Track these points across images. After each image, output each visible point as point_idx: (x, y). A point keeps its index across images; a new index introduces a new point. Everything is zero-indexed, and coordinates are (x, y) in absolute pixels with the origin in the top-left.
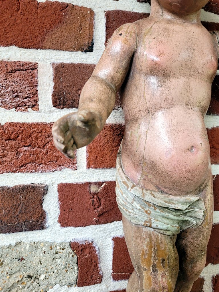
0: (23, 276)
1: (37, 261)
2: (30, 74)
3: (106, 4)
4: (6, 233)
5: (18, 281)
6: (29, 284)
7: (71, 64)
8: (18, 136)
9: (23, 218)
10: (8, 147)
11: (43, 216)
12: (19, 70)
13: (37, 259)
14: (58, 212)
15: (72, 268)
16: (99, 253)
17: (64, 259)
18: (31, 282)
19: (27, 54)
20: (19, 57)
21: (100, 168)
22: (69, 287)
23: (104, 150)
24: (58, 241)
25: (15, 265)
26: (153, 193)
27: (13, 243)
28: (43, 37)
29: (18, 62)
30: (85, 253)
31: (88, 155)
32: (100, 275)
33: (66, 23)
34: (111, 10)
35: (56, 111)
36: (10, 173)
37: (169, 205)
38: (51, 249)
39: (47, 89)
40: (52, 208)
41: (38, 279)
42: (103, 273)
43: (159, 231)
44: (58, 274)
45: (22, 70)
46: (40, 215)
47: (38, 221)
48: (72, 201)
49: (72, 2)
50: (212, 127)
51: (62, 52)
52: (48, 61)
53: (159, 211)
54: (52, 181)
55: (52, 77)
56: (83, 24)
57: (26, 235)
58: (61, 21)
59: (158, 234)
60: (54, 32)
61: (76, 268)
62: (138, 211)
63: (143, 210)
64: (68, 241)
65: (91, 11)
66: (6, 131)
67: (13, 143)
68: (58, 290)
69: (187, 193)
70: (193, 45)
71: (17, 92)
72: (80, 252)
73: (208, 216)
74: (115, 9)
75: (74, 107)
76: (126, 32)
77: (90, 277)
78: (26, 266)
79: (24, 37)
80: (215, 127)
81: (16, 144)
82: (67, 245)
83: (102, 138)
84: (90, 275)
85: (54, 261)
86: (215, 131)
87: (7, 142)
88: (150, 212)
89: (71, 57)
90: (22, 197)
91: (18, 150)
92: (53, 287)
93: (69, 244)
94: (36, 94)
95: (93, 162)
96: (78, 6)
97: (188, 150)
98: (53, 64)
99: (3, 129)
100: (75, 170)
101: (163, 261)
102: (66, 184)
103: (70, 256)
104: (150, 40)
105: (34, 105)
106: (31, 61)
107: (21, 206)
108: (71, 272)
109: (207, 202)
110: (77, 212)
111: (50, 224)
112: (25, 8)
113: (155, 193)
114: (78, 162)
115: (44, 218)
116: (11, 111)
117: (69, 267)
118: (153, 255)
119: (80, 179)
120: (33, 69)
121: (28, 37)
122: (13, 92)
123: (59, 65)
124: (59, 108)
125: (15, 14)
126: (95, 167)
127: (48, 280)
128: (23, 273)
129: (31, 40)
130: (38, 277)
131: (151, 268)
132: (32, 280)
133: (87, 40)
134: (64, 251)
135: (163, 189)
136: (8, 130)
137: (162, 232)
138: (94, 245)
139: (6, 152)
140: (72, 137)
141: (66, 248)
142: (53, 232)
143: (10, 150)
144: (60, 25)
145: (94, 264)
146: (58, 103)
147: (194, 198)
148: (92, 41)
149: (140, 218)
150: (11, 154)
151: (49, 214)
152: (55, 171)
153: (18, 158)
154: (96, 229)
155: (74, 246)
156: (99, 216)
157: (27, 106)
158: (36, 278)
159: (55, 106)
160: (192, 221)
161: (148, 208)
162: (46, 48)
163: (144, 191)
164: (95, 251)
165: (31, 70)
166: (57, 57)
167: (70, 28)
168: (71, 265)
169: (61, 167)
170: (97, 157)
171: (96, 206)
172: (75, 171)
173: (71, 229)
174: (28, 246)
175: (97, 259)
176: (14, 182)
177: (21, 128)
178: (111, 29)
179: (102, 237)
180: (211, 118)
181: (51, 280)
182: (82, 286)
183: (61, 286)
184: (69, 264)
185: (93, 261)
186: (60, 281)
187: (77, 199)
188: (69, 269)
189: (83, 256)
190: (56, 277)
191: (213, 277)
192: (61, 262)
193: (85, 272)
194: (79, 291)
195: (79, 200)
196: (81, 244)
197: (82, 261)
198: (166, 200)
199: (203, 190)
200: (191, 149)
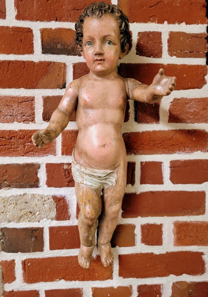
0: (27, 212)
1: (35, 204)
2: (31, 103)
3: (74, 59)
4: (18, 188)
5: (25, 214)
6: (30, 216)
7: (53, 97)
8: (25, 137)
9: (27, 181)
10: (19, 143)
11: (38, 180)
12: (25, 101)
13: (34, 203)
14: (46, 179)
15: (53, 210)
16: (68, 203)
17: (49, 205)
18: (31, 215)
19: (29, 92)
20: (25, 94)
21: (69, 155)
22: (51, 220)
23: (71, 144)
24: (46, 194)
25: (23, 205)
26: (86, 167)
27: (22, 194)
28: (37, 82)
29: (24, 97)
30: (61, 202)
31: (62, 147)
32: (69, 215)
33: (50, 73)
34: (76, 63)
35: (44, 123)
36: (21, 157)
37: (94, 173)
38: (42, 198)
39: (40, 111)
40: (43, 177)
41: (35, 214)
42: (70, 214)
43: (88, 186)
44: (46, 212)
45: (27, 101)
46: (36, 180)
47: (35, 183)
48: (54, 173)
49: (54, 60)
50: (142, 131)
51: (48, 89)
52: (40, 95)
53: (88, 176)
54: (42, 162)
55: (42, 104)
56: (60, 73)
57: (29, 190)
58: (47, 72)
59: (87, 187)
60: (43, 79)
61: (55, 210)
62: (78, 176)
63: (80, 175)
64: (51, 195)
65: (65, 64)
66: (18, 134)
67: (22, 140)
68: (46, 221)
69: (105, 168)
70: (107, 92)
71: (24, 113)
72: (58, 202)
73: (119, 182)
74: (79, 62)
76: (73, 86)
77: (63, 216)
78: (29, 207)
79: (27, 83)
80: (144, 131)
81: (23, 141)
82: (51, 197)
83: (70, 138)
84: (63, 215)
85: (44, 205)
86: (144, 133)
87: (19, 140)
88: (83, 177)
89: (53, 92)
90: (26, 170)
91: (25, 144)
92: (43, 219)
94: (34, 114)
95: (65, 152)
96: (57, 62)
97: (102, 146)
98: (43, 97)
99: (17, 133)
100: (55, 156)
101: (89, 201)
102: (50, 163)
103: (52, 203)
104: (84, 90)
105: (33, 120)
106: (31, 96)
107: (26, 174)
108: (53, 212)
109: (119, 174)
110: (56, 179)
111: (42, 185)
112: (28, 66)
114: (57, 151)
115: (38, 181)
116: (21, 124)
118: (84, 198)
119: (58, 161)
120: (32, 100)
121: (30, 83)
122: (22, 113)
123: (46, 97)
124: (46, 121)
125: (22, 71)
126: (67, 155)
127: (40, 215)
128: (27, 210)
129: (31, 84)
130: (35, 213)
131: (84, 204)
132: (32, 214)
133: (62, 82)
134: (49, 200)
135: (92, 166)
136: (19, 134)
137: (89, 186)
138: (65, 198)
139: (18, 145)
140: (41, 140)
141: (50, 199)
142: (44, 189)
143: (20, 144)
144: (46, 74)
145: (65, 209)
146: (46, 118)
147: (109, 171)
148: (65, 82)
150: (21, 147)
151: (41, 180)
152: (44, 156)
153: (24, 149)
154: (67, 189)
155: (55, 198)
156: (69, 182)
157: (29, 121)
158: (34, 214)
159: (44, 120)
160: (110, 184)
161: (82, 175)
162: (39, 88)
163: (81, 166)
164: (66, 202)
165: (31, 101)
166: (45, 92)
167: (52, 76)
168: (52, 208)
169: (47, 154)
170: (67, 149)
171: (67, 177)
172: (55, 157)
173: (53, 189)
174: (30, 196)
175: (67, 206)
176: (22, 161)
177: (26, 132)
178: (76, 74)
179: (71, 194)
180: (142, 125)
181: (42, 215)
182: (59, 220)
183: (47, 219)
184: (51, 208)
185: (65, 207)
186: (47, 216)
187: (56, 172)
188: (51, 210)
189: (59, 204)
190: (45, 214)
191: (141, 225)
192: (47, 206)
193: (60, 212)
194: (57, 223)
195: (57, 173)
196: (58, 197)
197: (58, 206)
198: (93, 171)
199: (117, 168)
200: (104, 146)
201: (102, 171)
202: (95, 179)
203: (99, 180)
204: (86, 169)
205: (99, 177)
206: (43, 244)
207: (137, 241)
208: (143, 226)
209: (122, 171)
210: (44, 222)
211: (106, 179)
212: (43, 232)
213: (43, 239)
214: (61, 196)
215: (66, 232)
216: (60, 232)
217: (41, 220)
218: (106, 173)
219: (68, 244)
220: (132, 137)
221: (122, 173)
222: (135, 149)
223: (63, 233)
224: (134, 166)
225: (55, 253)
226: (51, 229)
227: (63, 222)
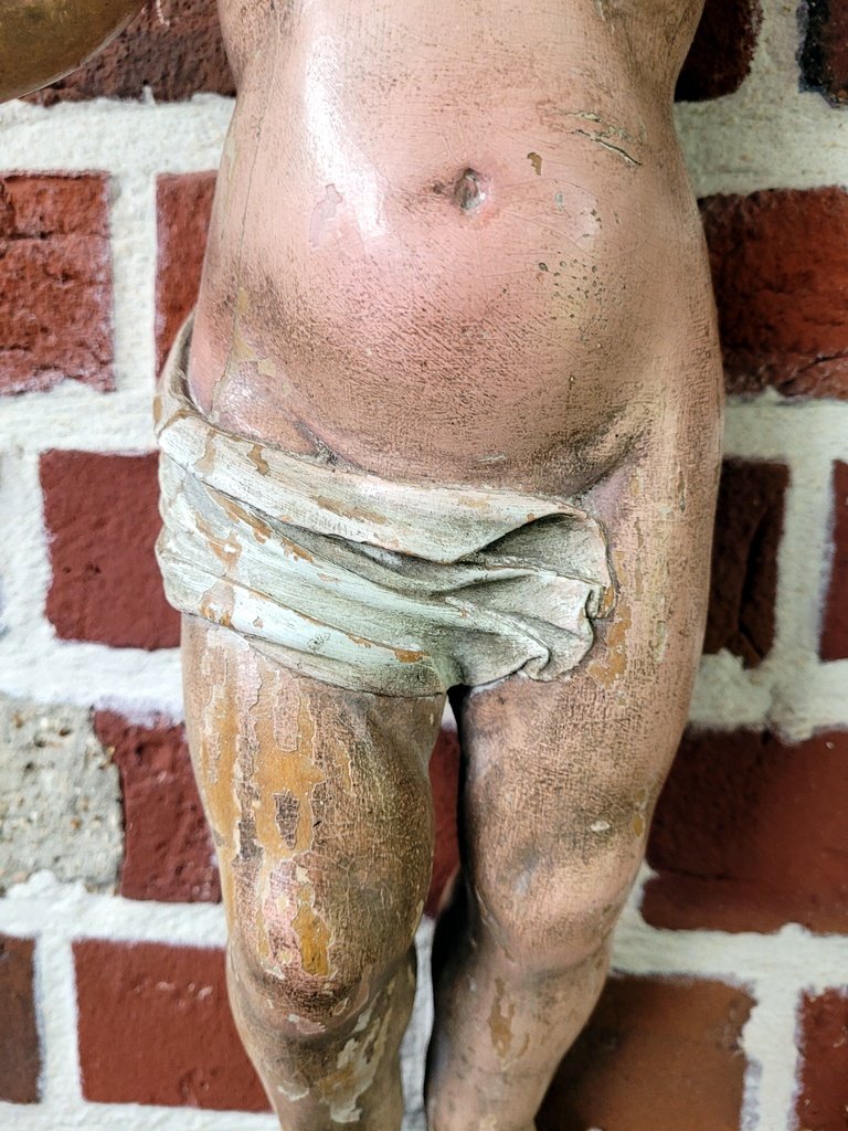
14: (44, 573)
15: (98, 818)
17: (65, 774)
22: (89, 890)
24: (45, 695)
26: (266, 454)
30: (157, 765)
31: (162, 320)
35: (25, 116)
37: (345, 521)
40: (18, 557)
43: (274, 651)
44: (48, 830)
48: (100, 532)
53: (281, 551)
54: (14, 437)
59: (270, 667)
61: (114, 819)
63: (203, 535)
64: (84, 701)
68: (50, 893)
69: (475, 471)
72: (133, 758)
73: (627, 625)
75: (101, 93)
77: (172, 868)
82: (79, 722)
84: (171, 863)
85: (30, 777)
88: (233, 550)
92: (28, 878)
93: (84, 715)
97: (437, 189)
100: (107, 391)
101: (287, 809)
102: (73, 453)
103: (93, 766)
108: (96, 833)
109: (627, 542)
110: (119, 582)
111: (13, 622)
113: (279, 455)
114: (120, 354)
117: (86, 809)
118: (237, 770)
119: (133, 433)
127: (12, 847)
131: (237, 834)
134: (68, 740)
135: (331, 437)
137: (290, 659)
141: (76, 733)
142: (29, 656)
145: (188, 819)
147: (516, 506)
149: (186, 578)
152: (21, 392)
155: (107, 725)
160: (523, 639)
161: (227, 531)
163: (220, 443)
168: (92, 805)
169: (47, 376)
172: (108, 399)
173: (93, 654)
181: (21, 847)
182: (142, 898)
183: (60, 880)
184: (87, 798)
185: (188, 804)
186: (57, 859)
187: (120, 525)
188: (87, 818)
189: (145, 776)
190: (41, 842)
191: (805, 998)
192: (56, 782)
193: (152, 842)
194: (131, 919)
195: (125, 531)
196: (134, 721)
197: (137, 795)
198: (335, 495)
199: (606, 475)
200: (459, 188)
201: (441, 499)
202: (352, 584)
203: (405, 592)
204: (263, 469)
205: (412, 561)
206: (38, 1055)
207: (759, 1110)
208: (820, 999)
209: (664, 507)
210: (34, 897)
211: (482, 595)
212: (30, 974)
213: (34, 1019)
214: (158, 714)
215: (196, 992)
216: (154, 984)
217: (12, 884)
218: (488, 524)
219: (214, 1073)
220: (769, 231)
221: (667, 529)
222: (795, 348)
223: (177, 995)
224: (772, 497)
225: (120, 1121)
226: (91, 957)
227: (175, 915)
